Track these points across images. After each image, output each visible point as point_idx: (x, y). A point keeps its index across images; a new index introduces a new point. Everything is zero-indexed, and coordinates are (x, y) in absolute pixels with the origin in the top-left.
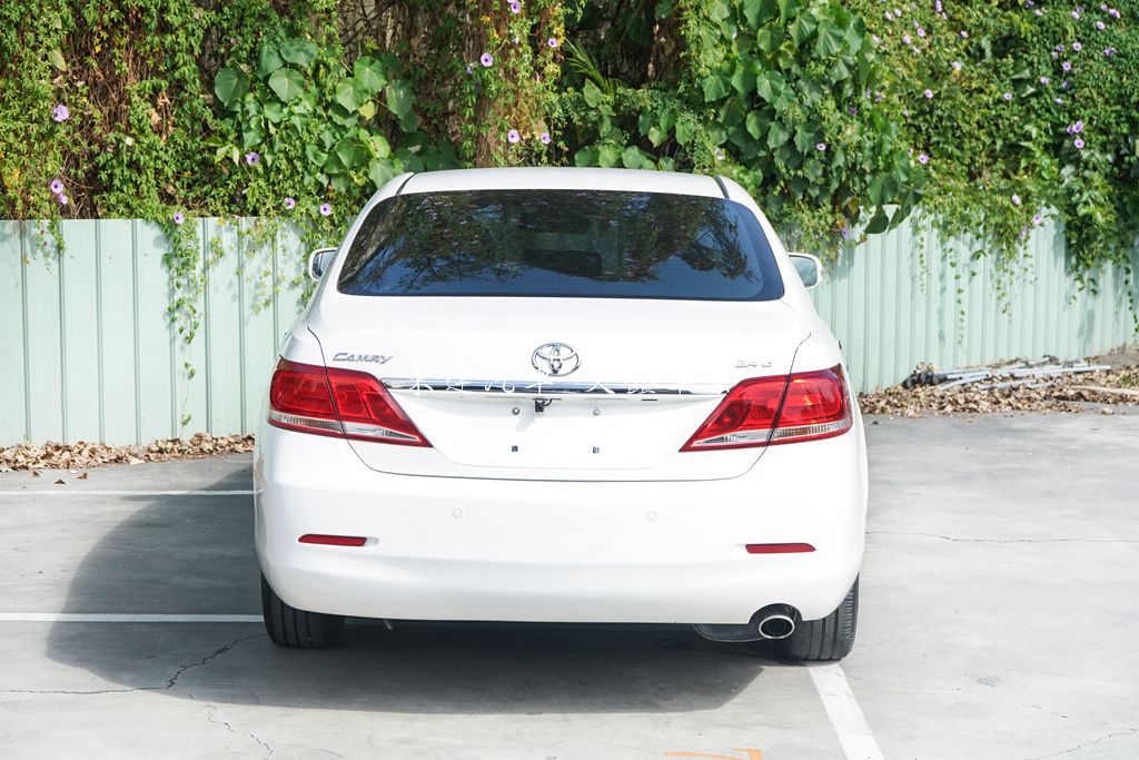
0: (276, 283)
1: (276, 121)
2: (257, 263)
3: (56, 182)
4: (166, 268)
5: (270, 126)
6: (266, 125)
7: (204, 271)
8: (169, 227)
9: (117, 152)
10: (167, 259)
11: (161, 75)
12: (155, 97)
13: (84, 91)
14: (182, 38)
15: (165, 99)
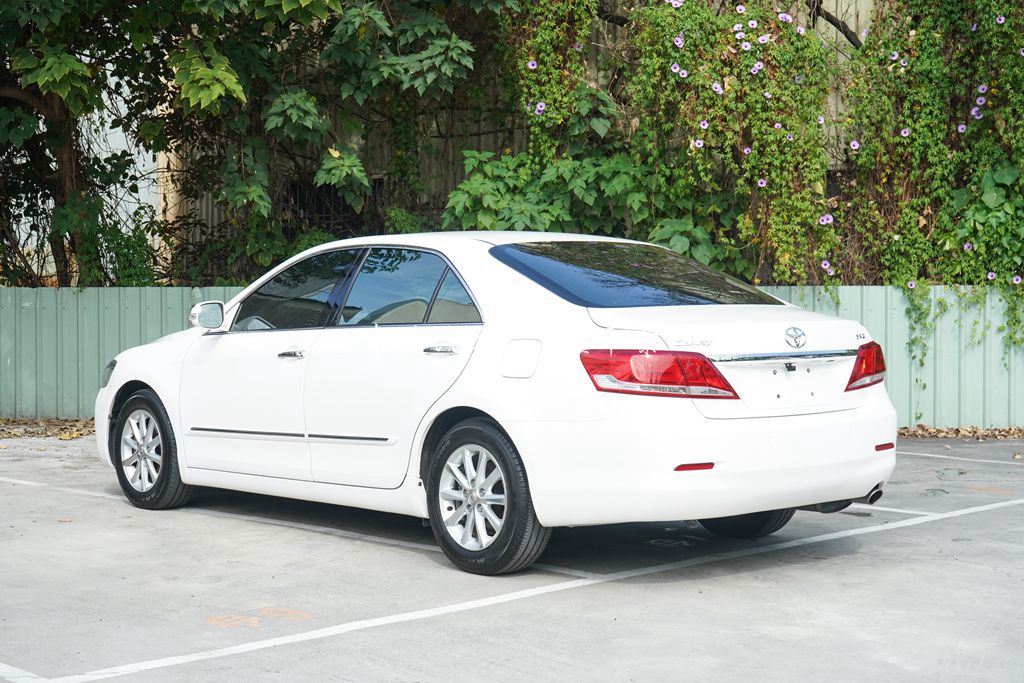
0: (987, 328)
1: (983, 221)
2: (972, 315)
3: (824, 262)
4: (907, 318)
5: (977, 225)
6: (975, 224)
7: (934, 320)
8: (908, 293)
9: (889, 245)
10: (908, 312)
11: (927, 195)
12: (923, 209)
13: (874, 207)
14: (939, 171)
15: (928, 211)
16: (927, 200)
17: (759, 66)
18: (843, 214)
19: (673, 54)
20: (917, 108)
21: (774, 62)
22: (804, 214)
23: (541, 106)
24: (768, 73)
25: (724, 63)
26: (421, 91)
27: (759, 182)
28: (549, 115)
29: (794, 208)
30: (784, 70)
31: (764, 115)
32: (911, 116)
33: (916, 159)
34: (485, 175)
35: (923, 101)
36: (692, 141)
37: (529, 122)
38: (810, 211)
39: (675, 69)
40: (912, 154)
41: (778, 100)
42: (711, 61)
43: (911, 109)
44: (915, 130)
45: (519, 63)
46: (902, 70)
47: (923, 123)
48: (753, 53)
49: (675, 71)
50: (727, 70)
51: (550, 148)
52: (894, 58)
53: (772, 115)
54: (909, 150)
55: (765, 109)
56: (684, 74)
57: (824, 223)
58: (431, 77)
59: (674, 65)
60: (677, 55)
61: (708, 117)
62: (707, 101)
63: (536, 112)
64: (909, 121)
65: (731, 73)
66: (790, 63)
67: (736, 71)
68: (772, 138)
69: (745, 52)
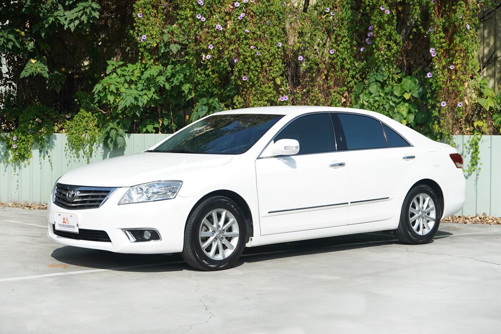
1: (367, 100)
11: (345, 85)
12: (344, 93)
13: (318, 92)
14: (352, 73)
15: (346, 94)
16: (345, 88)
17: (243, 15)
18: (300, 95)
19: (198, 9)
20: (339, 38)
21: (252, 13)
22: (269, 95)
23: (144, 37)
24: (248, 19)
25: (227, 13)
26: (72, 30)
27: (243, 78)
28: (148, 42)
29: (263, 92)
30: (258, 17)
31: (245, 42)
32: (336, 42)
33: (338, 66)
34: (117, 74)
35: (342, 35)
36: (204, 56)
37: (139, 46)
38: (273, 94)
39: (198, 17)
40: (337, 63)
41: (254, 33)
42: (219, 13)
43: (336, 39)
44: (337, 50)
45: (134, 14)
46: (331, 17)
47: (342, 47)
48: (241, 8)
49: (199, 18)
50: (227, 18)
51: (150, 60)
52: (327, 11)
53: (250, 42)
54: (335, 61)
55: (246, 38)
56: (203, 19)
57: (283, 100)
58: (77, 22)
59: (199, 15)
60: (200, 9)
61: (214, 43)
62: (214, 34)
63: (142, 41)
64: (335, 45)
65: (230, 19)
66: (263, 14)
67: (233, 18)
68: (248, 54)
69: (237, 7)
